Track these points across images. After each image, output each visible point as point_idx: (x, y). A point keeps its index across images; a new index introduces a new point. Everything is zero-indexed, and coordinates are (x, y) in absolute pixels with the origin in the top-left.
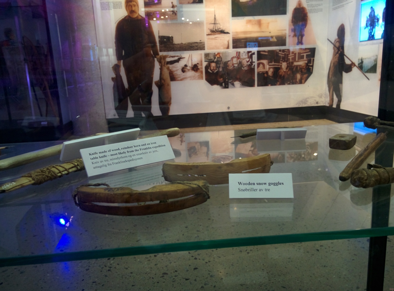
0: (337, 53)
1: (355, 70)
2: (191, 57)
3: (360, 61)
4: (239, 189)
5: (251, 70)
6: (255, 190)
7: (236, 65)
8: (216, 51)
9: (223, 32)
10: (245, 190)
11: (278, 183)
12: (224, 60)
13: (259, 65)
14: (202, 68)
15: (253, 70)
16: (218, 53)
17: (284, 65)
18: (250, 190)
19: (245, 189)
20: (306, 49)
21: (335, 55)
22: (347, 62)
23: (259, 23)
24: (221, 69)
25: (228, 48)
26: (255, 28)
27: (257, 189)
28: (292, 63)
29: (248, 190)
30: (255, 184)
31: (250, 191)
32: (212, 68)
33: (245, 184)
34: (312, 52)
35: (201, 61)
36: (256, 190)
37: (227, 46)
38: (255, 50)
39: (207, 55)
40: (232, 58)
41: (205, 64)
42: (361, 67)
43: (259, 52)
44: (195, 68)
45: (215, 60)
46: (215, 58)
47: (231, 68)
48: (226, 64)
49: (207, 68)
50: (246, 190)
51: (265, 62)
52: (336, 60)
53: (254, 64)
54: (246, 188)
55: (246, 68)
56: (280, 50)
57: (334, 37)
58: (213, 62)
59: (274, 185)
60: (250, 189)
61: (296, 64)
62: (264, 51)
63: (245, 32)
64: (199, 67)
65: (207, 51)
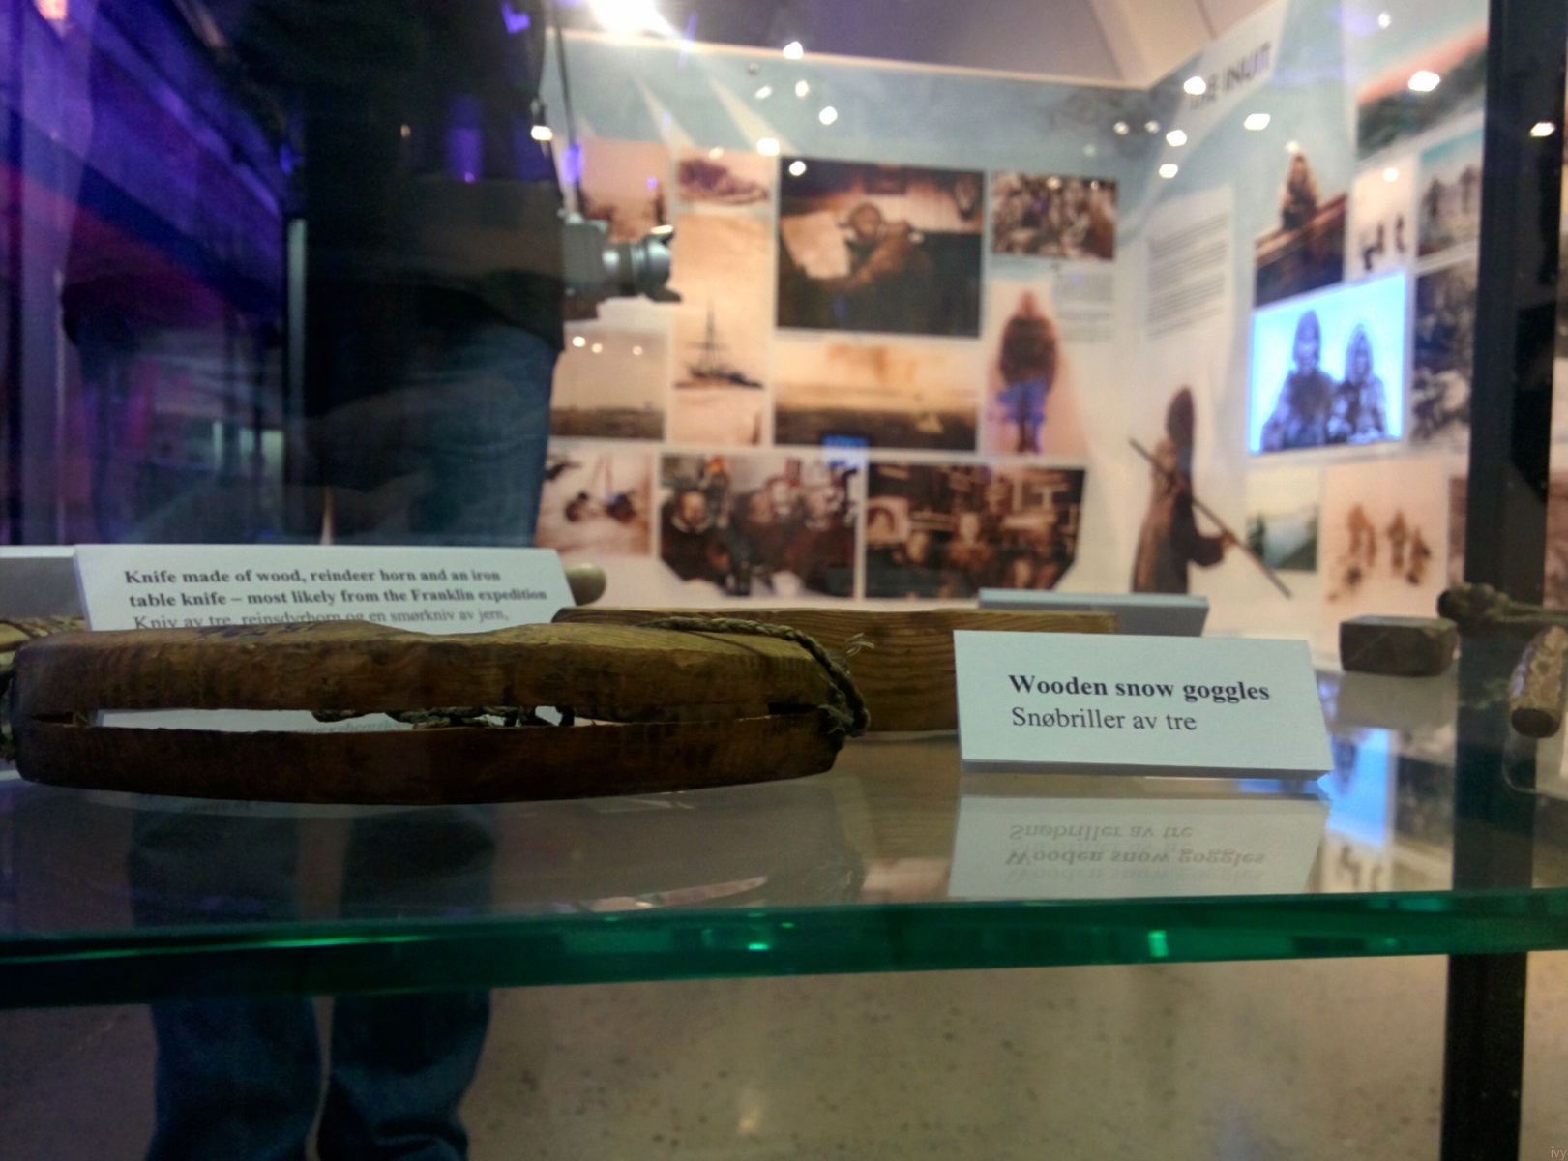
0: (1168, 491)
1: (1236, 559)
2: (604, 465)
3: (1254, 527)
4: (1018, 712)
5: (840, 533)
6: (1114, 722)
7: (784, 511)
8: (708, 450)
9: (737, 380)
10: (1052, 717)
11: (1238, 690)
12: (738, 487)
13: (872, 514)
14: (647, 510)
15: (849, 532)
16: (718, 460)
17: (968, 524)
18: (1078, 721)
19: (1054, 713)
20: (1051, 471)
21: (1158, 498)
22: (1206, 527)
23: (878, 361)
24: (723, 522)
25: (755, 439)
26: (865, 378)
27: (1119, 718)
28: (999, 518)
29: (1071, 720)
30: (1108, 689)
31: (1084, 725)
32: (688, 514)
33: (1046, 688)
34: (1072, 486)
35: (646, 486)
36: (1116, 722)
37: (749, 432)
38: (857, 457)
39: (670, 463)
40: (771, 482)
41: (660, 495)
42: (1257, 547)
43: (873, 469)
44: (621, 509)
45: (704, 484)
46: (701, 474)
47: (763, 517)
48: (745, 501)
49: (669, 511)
50: (1056, 718)
51: (896, 505)
52: (1165, 518)
53: (852, 511)
54: (1058, 710)
55: (822, 525)
56: (955, 468)
57: (1155, 432)
58: (695, 489)
59: (1216, 698)
60: (1080, 713)
61: (1013, 522)
62: (894, 466)
63: (821, 389)
64: (638, 504)
65: (671, 445)
